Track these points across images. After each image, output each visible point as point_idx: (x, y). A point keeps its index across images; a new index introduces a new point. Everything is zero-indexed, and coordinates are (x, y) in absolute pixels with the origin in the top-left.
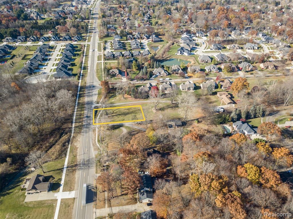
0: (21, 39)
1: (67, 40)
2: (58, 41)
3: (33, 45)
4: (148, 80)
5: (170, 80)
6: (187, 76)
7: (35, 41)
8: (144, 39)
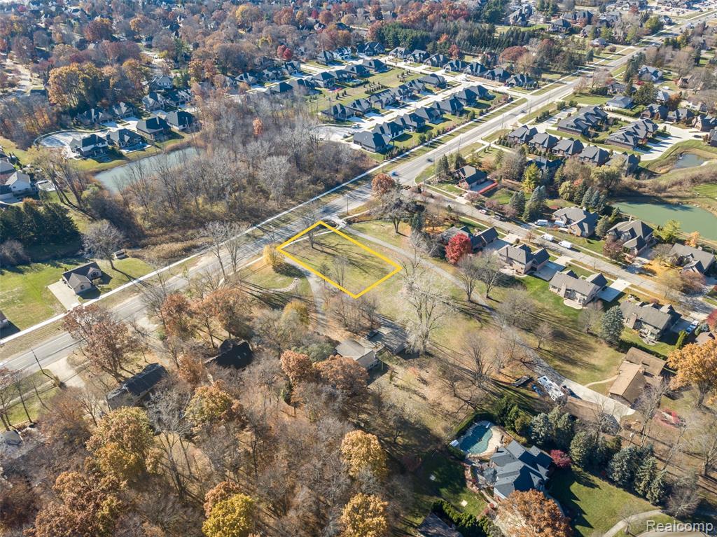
0: (417, 55)
1: (493, 79)
2: (476, 76)
3: (421, 73)
4: (517, 224)
5: (572, 249)
6: (639, 266)
7: (437, 66)
8: (693, 126)
